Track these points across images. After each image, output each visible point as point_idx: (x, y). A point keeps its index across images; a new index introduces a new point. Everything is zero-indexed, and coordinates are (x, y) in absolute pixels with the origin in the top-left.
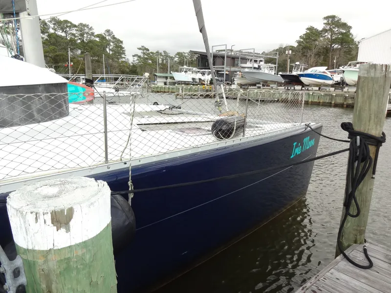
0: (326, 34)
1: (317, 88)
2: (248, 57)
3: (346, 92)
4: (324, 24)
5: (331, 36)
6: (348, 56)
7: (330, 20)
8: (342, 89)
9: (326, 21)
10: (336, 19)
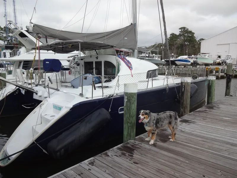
0: (181, 37)
1: (183, 67)
2: (142, 51)
3: (198, 68)
4: (180, 32)
5: (184, 38)
6: (193, 48)
7: (183, 29)
8: (196, 66)
9: (180, 30)
10: (186, 29)
